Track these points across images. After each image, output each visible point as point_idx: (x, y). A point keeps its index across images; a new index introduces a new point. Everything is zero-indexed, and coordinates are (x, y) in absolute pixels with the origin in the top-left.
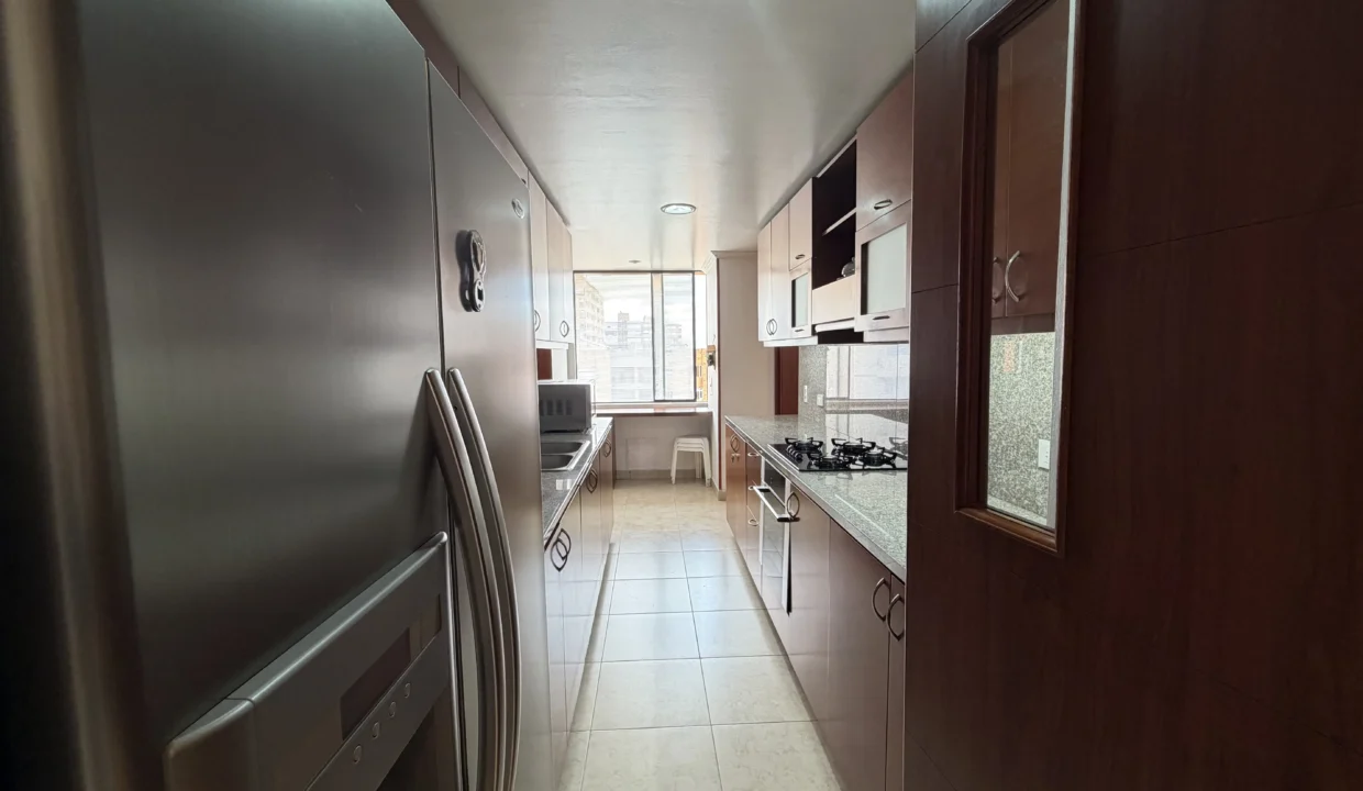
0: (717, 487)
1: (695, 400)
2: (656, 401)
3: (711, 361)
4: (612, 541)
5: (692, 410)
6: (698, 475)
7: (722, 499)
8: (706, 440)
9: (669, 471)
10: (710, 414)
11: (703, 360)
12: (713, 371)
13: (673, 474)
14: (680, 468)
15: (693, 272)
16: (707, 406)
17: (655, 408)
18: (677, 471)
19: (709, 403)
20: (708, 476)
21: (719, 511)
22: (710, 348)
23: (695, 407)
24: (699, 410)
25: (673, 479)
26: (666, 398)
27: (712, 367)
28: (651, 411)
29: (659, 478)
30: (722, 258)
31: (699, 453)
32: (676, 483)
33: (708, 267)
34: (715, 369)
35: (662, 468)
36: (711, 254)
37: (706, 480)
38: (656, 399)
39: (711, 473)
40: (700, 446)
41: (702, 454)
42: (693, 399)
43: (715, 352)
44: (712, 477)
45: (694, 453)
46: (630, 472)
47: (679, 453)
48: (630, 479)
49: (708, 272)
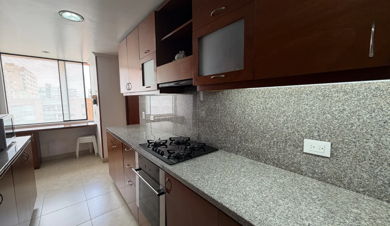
0: (102, 156)
3: (95, 102)
5: (86, 124)
6: (91, 151)
7: (105, 161)
8: (94, 136)
9: (75, 153)
10: (96, 125)
11: (90, 102)
12: (96, 108)
13: (77, 154)
15: (82, 63)
16: (93, 122)
17: (65, 124)
18: (79, 152)
19: (95, 120)
20: (96, 152)
21: (105, 168)
22: (94, 97)
23: (87, 122)
24: (90, 124)
25: (78, 156)
26: (71, 119)
27: (96, 105)
28: (63, 126)
29: (69, 157)
30: (98, 57)
31: (91, 142)
32: (79, 158)
33: (90, 61)
34: (97, 106)
35: (70, 151)
36: (93, 54)
37: (96, 154)
38: (65, 120)
39: (98, 151)
40: (92, 139)
41: (92, 143)
42: (86, 118)
43: (97, 98)
44: (99, 152)
45: (88, 143)
46: (51, 157)
47: (80, 144)
48: (52, 160)
49: (91, 64)
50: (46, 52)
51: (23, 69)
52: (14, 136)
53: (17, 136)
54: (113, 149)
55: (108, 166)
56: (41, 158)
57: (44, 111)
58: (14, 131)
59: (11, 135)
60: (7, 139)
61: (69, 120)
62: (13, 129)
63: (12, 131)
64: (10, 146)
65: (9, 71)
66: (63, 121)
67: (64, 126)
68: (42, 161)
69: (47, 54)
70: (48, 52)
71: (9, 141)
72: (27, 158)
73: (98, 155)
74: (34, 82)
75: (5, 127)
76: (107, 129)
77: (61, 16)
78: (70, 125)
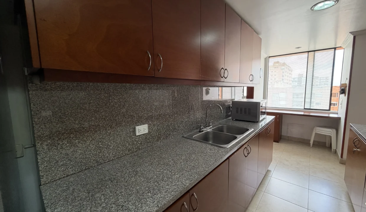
0: (340, 156)
1: (329, 110)
2: (305, 109)
3: (343, 91)
4: (269, 168)
6: (327, 145)
7: (342, 163)
8: (334, 131)
9: (310, 140)
10: (339, 119)
11: (337, 91)
12: (343, 98)
13: (312, 142)
14: (316, 140)
15: (335, 49)
16: (337, 114)
18: (314, 141)
19: (339, 112)
20: (334, 147)
21: (341, 170)
22: (342, 85)
23: (329, 114)
24: (332, 115)
25: (311, 145)
26: (312, 108)
27: (343, 95)
28: (302, 113)
29: (303, 142)
30: (357, 36)
31: (329, 136)
32: (312, 147)
33: (346, 44)
34: (345, 96)
35: (306, 137)
36: (350, 34)
37: (332, 150)
38: (305, 108)
39: (337, 148)
40: (331, 133)
41: (331, 137)
42: (328, 109)
43: (346, 87)
44: (337, 150)
45: (326, 135)
46: (288, 137)
47: (316, 133)
48: (288, 140)
49: (346, 47)
50: (298, 48)
51: (284, 64)
52: (265, 114)
53: (267, 115)
54: (354, 152)
55: (345, 169)
56: (281, 135)
57: (293, 97)
58: (266, 111)
59: (264, 113)
60: (260, 116)
61: (309, 108)
62: (265, 109)
63: (265, 111)
64: (262, 120)
65: (275, 68)
66: (303, 108)
67: (304, 113)
68: (282, 138)
69: (300, 48)
70: (300, 47)
71: (262, 117)
72: (269, 132)
73: (335, 152)
74: (290, 74)
75: (261, 107)
76: (351, 126)
77: (313, 11)
78: (310, 113)
